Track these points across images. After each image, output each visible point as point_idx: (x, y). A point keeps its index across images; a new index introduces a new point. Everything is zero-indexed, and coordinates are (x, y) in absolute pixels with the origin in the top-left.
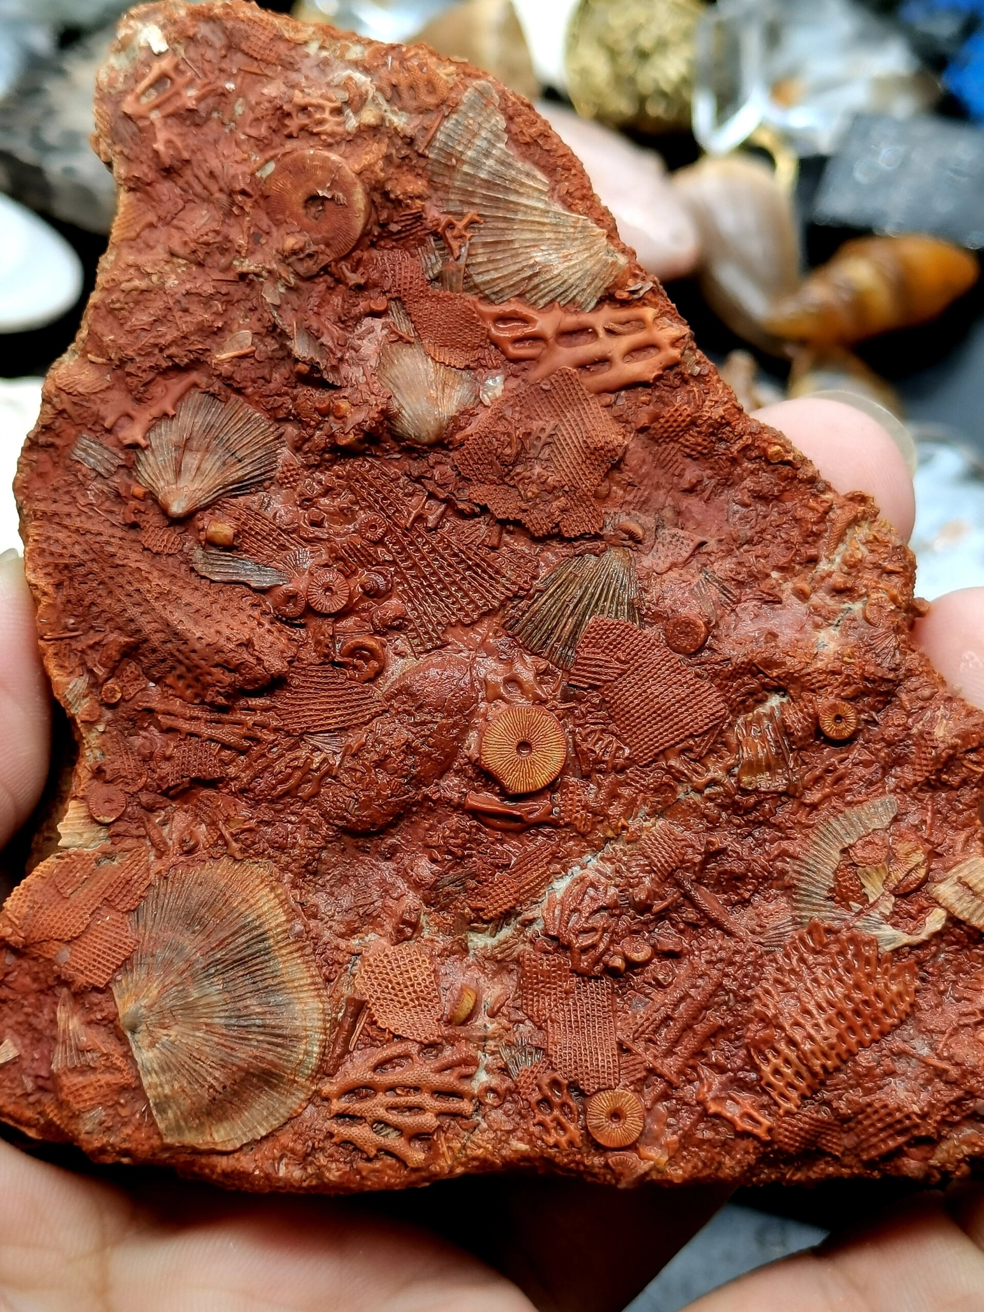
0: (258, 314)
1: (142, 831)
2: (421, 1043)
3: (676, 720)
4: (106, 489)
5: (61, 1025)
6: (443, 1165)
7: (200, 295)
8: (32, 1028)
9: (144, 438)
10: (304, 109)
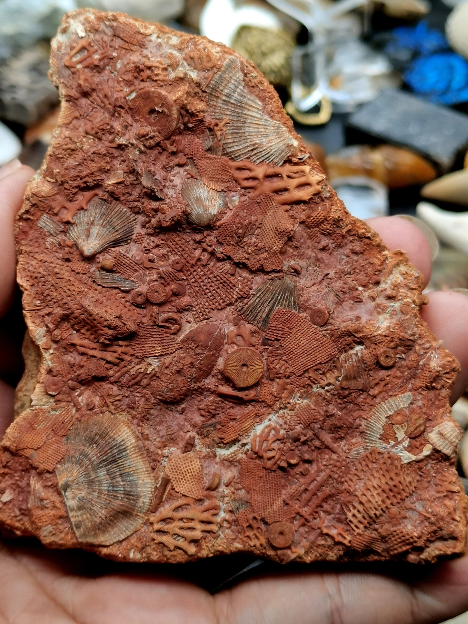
0: (126, 163)
1: (69, 399)
2: (195, 499)
3: (314, 356)
4: (54, 241)
5: (32, 486)
6: (204, 553)
7: (100, 154)
8: (18, 486)
9: (73, 219)
10: (149, 68)
